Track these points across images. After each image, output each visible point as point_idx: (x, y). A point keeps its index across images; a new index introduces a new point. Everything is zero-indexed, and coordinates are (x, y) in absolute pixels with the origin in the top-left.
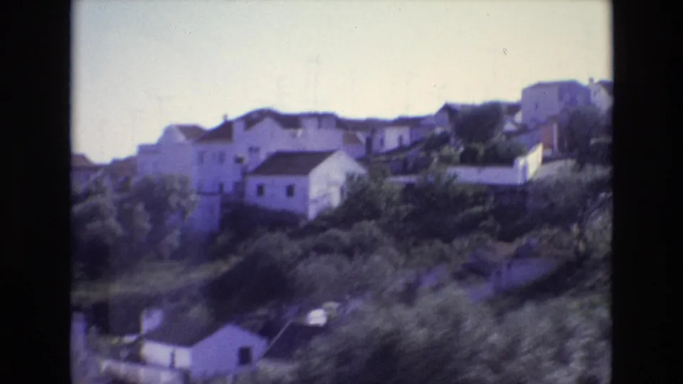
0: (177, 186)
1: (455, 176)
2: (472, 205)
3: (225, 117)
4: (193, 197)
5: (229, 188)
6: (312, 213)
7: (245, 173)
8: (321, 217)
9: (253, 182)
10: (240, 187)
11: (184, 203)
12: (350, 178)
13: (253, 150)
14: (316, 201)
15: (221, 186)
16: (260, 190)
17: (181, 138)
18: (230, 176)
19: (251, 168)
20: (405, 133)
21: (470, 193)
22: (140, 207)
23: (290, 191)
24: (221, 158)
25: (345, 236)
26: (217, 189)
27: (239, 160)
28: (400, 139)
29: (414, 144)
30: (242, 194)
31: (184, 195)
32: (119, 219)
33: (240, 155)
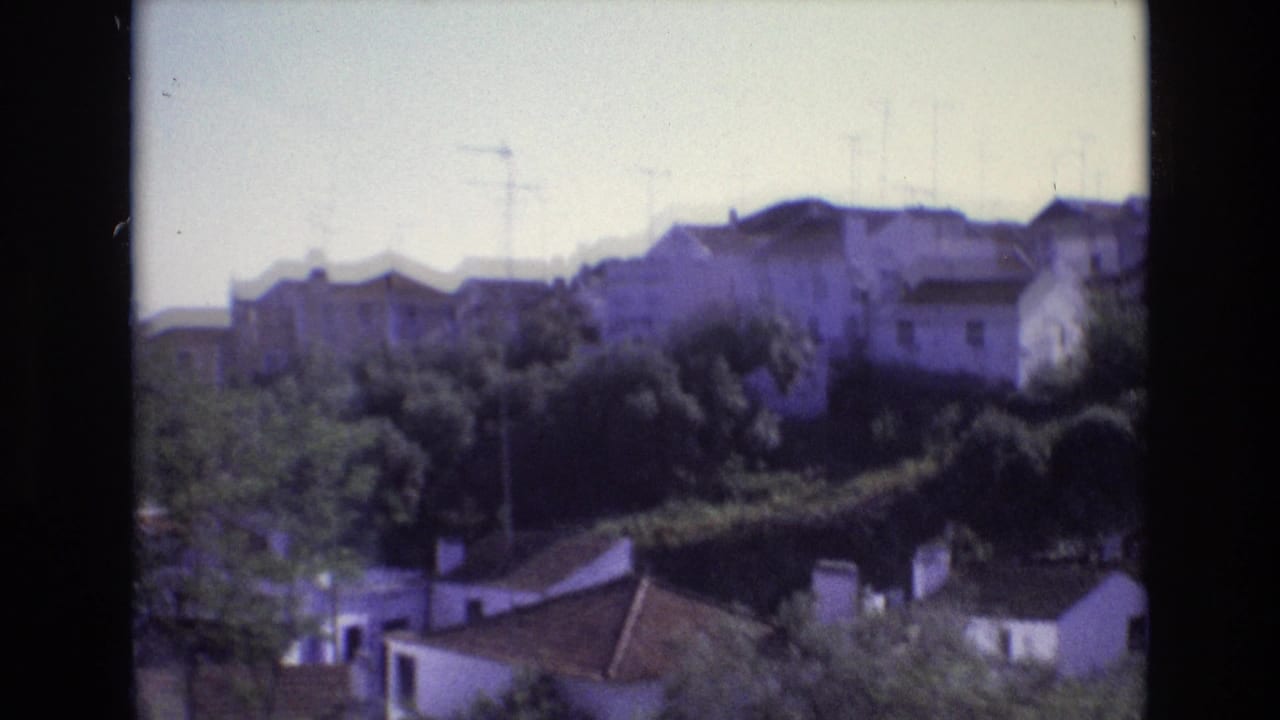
32: (686, 387)
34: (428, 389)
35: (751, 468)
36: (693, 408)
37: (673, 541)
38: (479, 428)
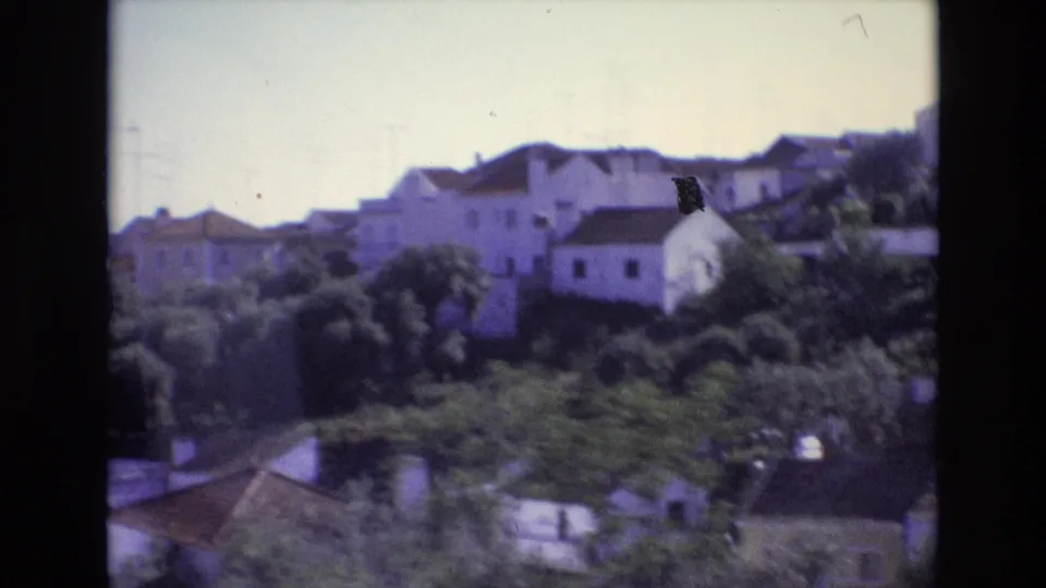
0: (462, 263)
1: (881, 243)
2: (912, 287)
3: (478, 156)
4: (485, 281)
5: (525, 265)
6: (669, 302)
7: (552, 242)
8: (683, 309)
9: (565, 258)
10: (542, 264)
11: (473, 289)
12: (724, 247)
13: (563, 205)
14: (674, 285)
15: (511, 263)
16: (579, 268)
17: (430, 189)
18: (526, 246)
19: (561, 233)
20: (772, 179)
21: (906, 269)
22: (408, 298)
23: (632, 269)
24: (511, 219)
25: (734, 337)
26: (504, 267)
27: (540, 222)
28: (764, 189)
29: (788, 196)
30: (548, 275)
31: (470, 277)
32: (377, 317)
33: (542, 214)
34: (188, 320)
35: (439, 379)
36: (380, 334)
37: (354, 439)
38: (221, 352)
